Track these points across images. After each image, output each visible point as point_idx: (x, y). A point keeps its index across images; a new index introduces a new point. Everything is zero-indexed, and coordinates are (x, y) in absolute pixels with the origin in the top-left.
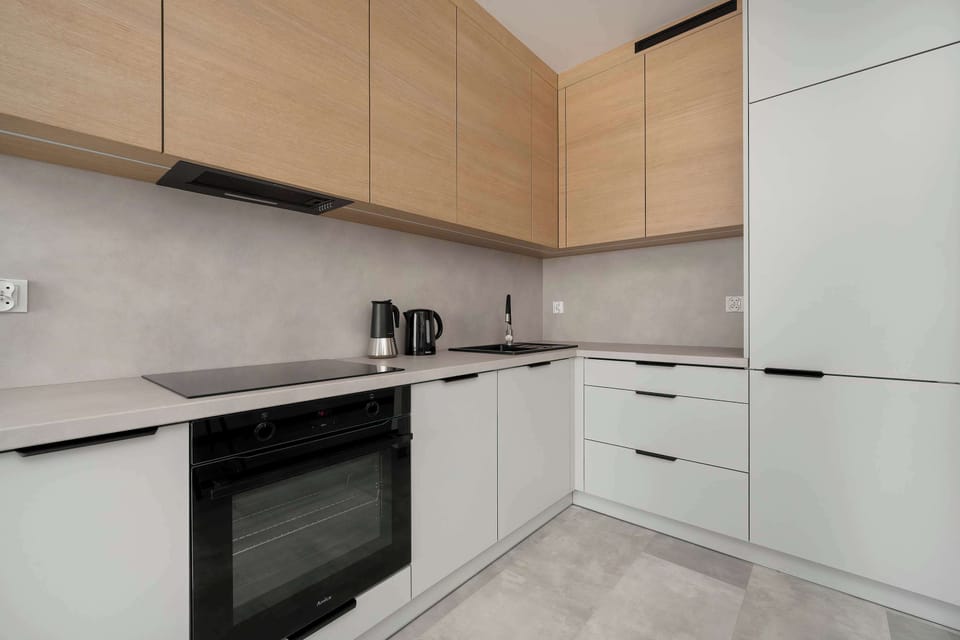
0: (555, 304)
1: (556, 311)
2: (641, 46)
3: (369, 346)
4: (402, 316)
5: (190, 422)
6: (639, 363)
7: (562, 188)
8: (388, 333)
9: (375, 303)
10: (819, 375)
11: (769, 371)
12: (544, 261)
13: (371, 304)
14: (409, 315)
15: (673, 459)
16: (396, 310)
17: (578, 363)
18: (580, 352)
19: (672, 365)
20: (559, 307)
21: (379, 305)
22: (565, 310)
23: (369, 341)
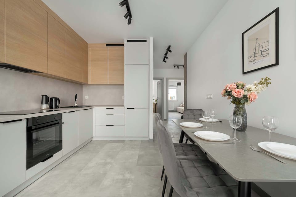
0: (86, 96)
1: (86, 98)
2: (107, 45)
3: (41, 106)
4: (50, 99)
5: (26, 119)
6: (107, 108)
7: (89, 70)
8: (46, 103)
9: (43, 96)
10: (134, 108)
11: (128, 108)
12: (83, 86)
13: (42, 96)
14: (51, 99)
15: (113, 126)
16: (49, 98)
17: (94, 109)
18: (94, 107)
19: (113, 108)
20: (87, 97)
21: (44, 96)
22: (89, 98)
23: (41, 105)
